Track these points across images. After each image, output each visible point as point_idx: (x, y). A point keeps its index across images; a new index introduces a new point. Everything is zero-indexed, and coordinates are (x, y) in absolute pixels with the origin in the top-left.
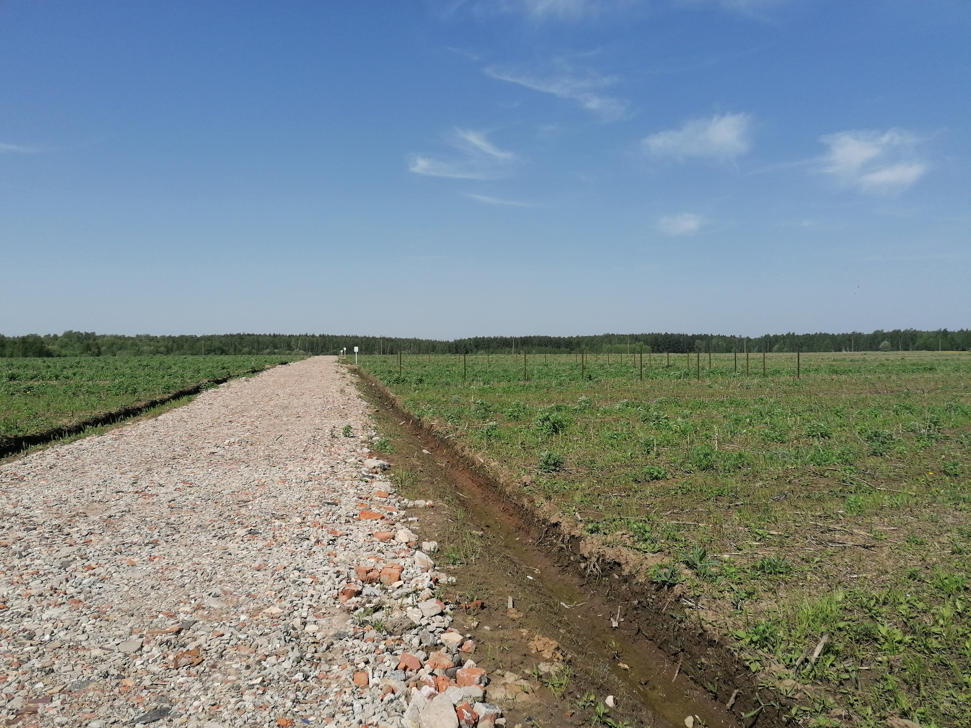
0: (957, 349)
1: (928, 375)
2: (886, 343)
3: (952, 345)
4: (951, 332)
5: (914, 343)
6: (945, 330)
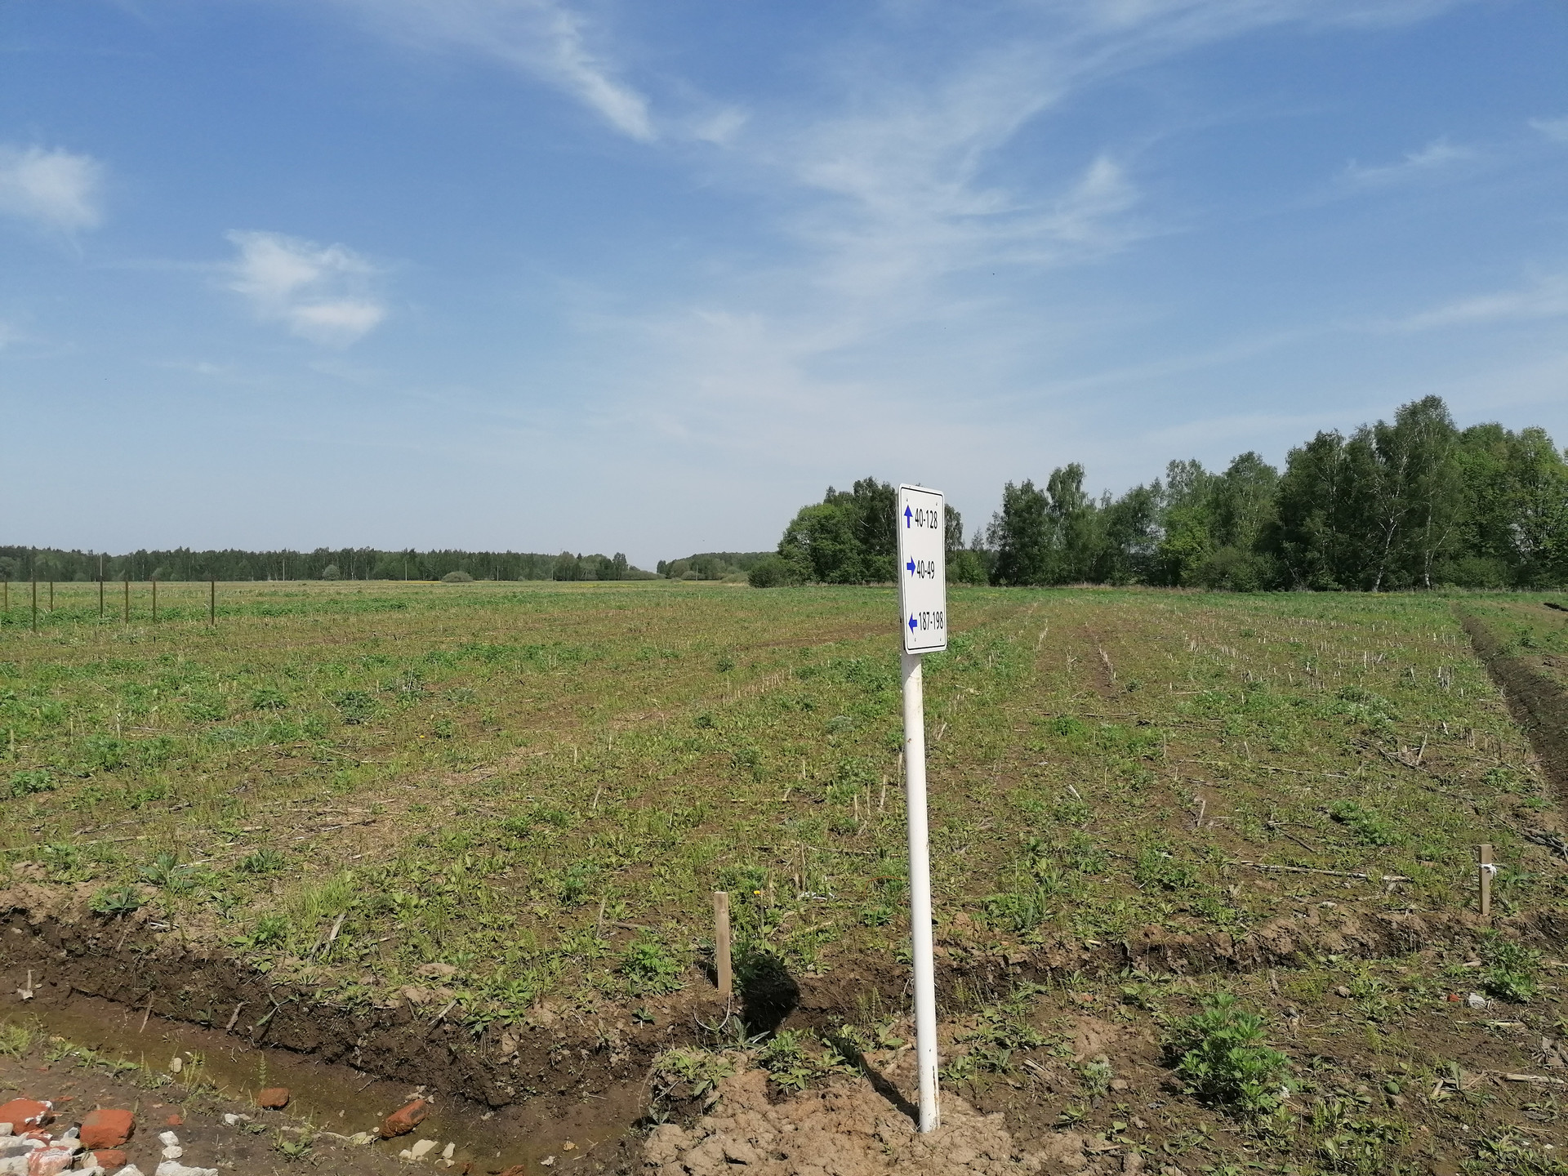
0: (428, 578)
1: (396, 615)
2: (332, 568)
3: (421, 572)
4: (419, 554)
5: (371, 569)
6: (412, 551)
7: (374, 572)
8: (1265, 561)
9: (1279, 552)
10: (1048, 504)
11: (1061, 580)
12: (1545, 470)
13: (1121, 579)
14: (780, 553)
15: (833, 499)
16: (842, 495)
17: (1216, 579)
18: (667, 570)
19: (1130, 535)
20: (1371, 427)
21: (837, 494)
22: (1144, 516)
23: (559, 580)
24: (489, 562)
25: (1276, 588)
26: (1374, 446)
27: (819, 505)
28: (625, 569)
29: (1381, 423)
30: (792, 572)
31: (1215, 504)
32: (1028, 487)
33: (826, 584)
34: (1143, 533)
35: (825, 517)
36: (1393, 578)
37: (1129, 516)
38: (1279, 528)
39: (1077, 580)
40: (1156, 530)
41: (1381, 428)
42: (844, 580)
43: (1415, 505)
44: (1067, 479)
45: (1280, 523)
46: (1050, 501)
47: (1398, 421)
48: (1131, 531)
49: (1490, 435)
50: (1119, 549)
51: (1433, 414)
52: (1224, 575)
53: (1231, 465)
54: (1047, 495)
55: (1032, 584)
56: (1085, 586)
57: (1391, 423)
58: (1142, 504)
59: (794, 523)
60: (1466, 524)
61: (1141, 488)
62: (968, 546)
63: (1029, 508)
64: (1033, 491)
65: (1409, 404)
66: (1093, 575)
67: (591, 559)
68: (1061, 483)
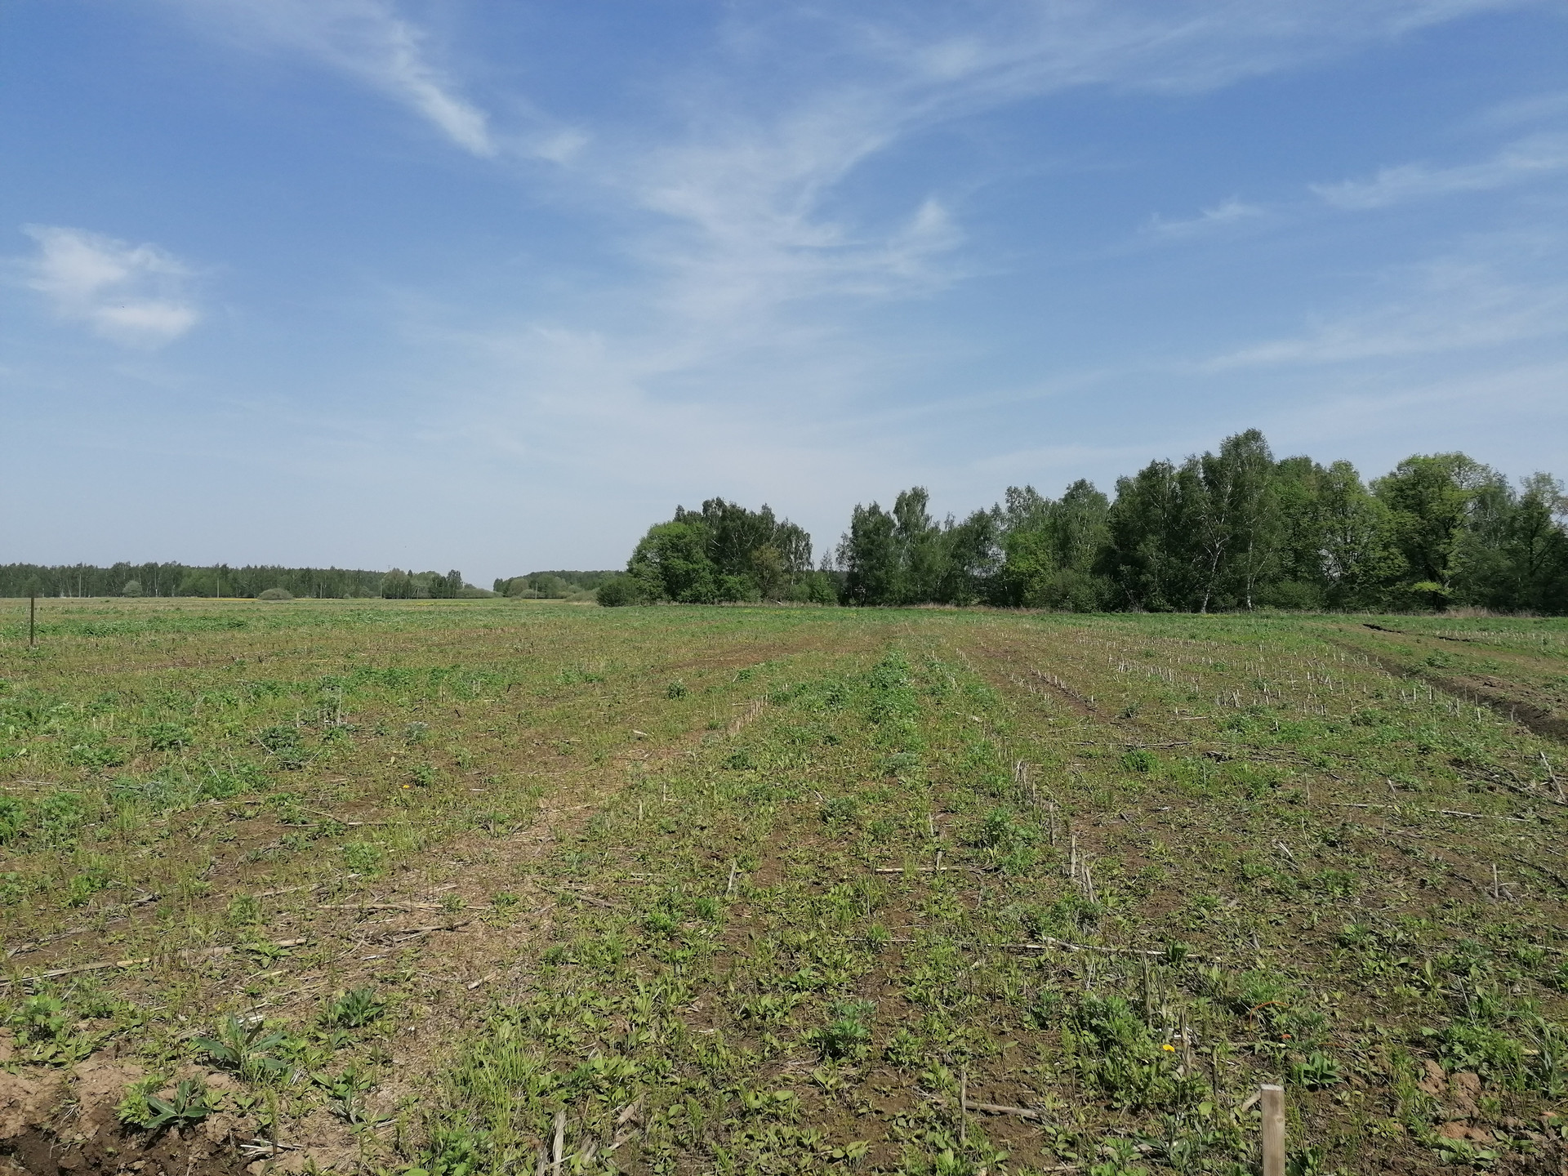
0: (241, 595)
2: (133, 584)
3: (234, 589)
4: (232, 570)
5: (177, 586)
6: (225, 566)
7: (180, 589)
8: (1103, 583)
9: (1116, 575)
10: (894, 525)
11: (908, 601)
12: (1352, 499)
13: (965, 600)
14: (630, 571)
15: (682, 517)
16: (692, 514)
17: (1056, 601)
18: (505, 588)
19: (972, 558)
20: (1199, 456)
21: (686, 513)
22: (986, 539)
23: (388, 597)
24: (310, 579)
25: (1113, 609)
26: (1201, 476)
27: (669, 524)
28: (460, 587)
29: (1208, 454)
30: (641, 591)
31: (1053, 528)
32: (874, 510)
33: (678, 604)
34: (985, 555)
35: (677, 537)
36: (1218, 599)
37: (972, 539)
38: (1114, 551)
39: (922, 601)
40: (997, 552)
41: (1207, 458)
42: (696, 599)
43: (1239, 531)
44: (913, 502)
45: (1116, 547)
46: (896, 522)
47: (1222, 452)
48: (973, 554)
49: (1300, 467)
50: (962, 570)
51: (1254, 446)
52: (1065, 596)
53: (1067, 492)
54: (894, 517)
55: (880, 604)
56: (931, 606)
57: (1217, 454)
58: (984, 527)
59: (643, 541)
60: (1283, 550)
61: (982, 513)
62: (817, 567)
63: (877, 530)
64: (880, 513)
65: (1233, 436)
66: (937, 595)
67: (423, 576)
68: (907, 505)
